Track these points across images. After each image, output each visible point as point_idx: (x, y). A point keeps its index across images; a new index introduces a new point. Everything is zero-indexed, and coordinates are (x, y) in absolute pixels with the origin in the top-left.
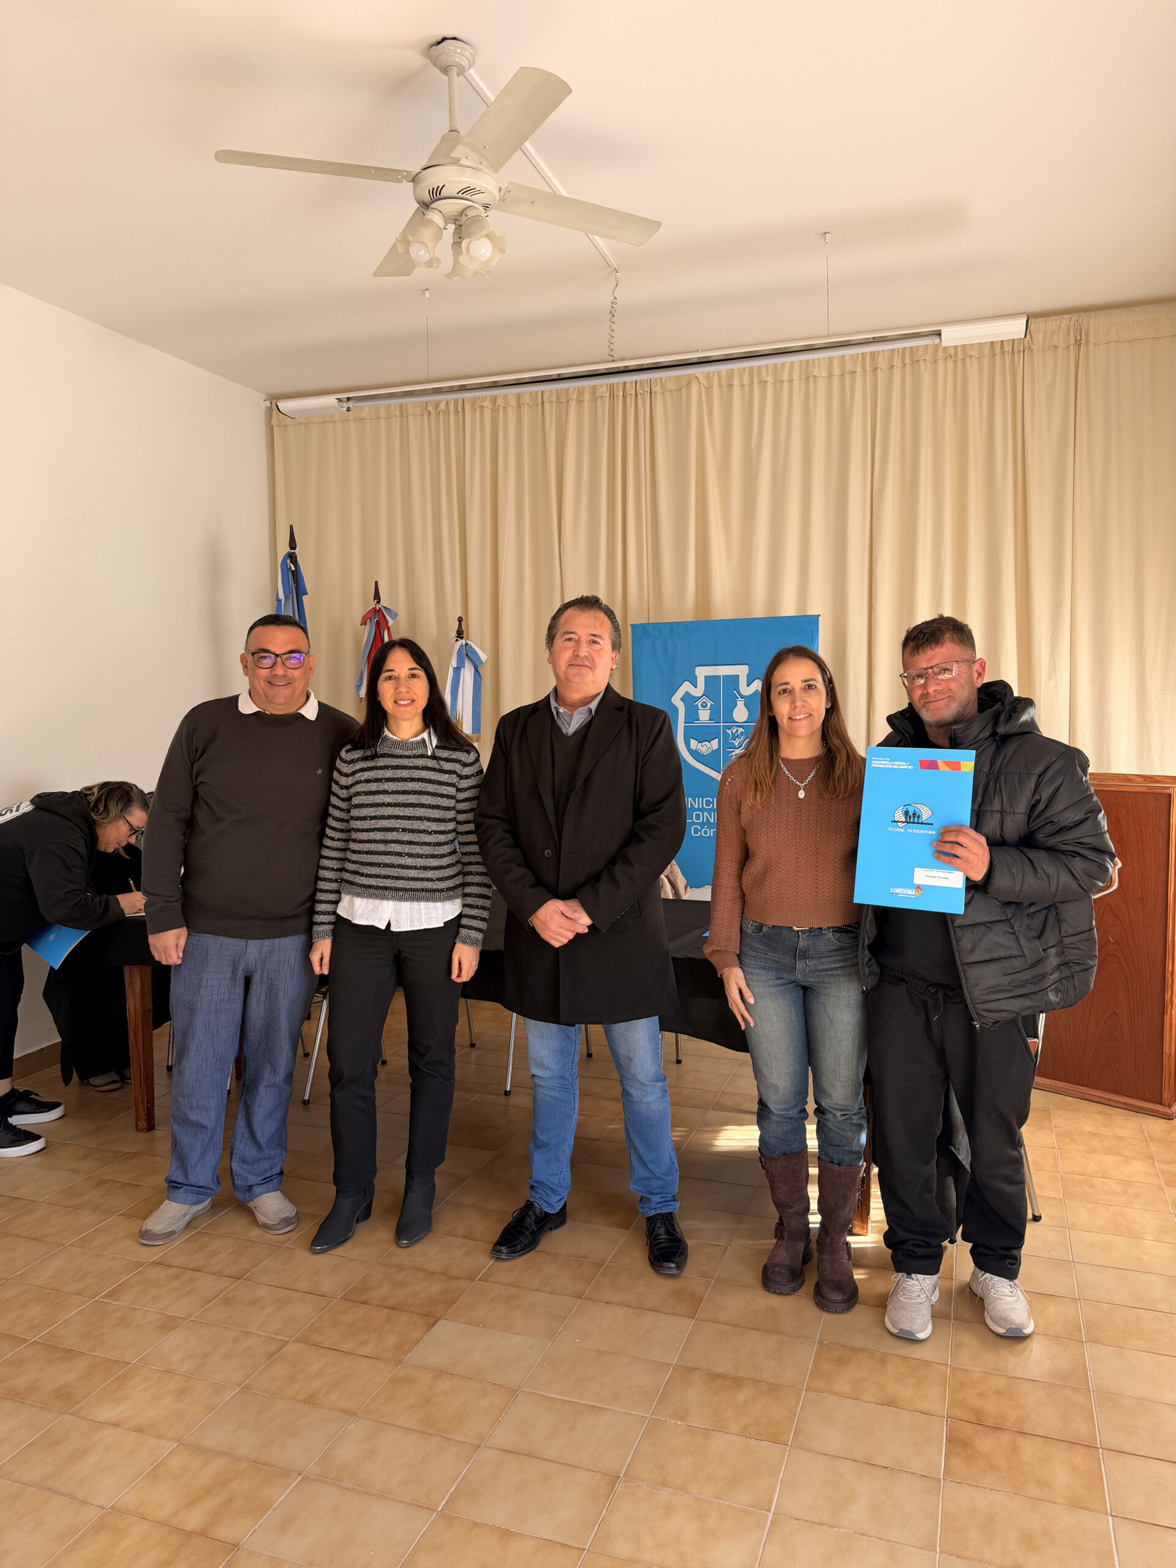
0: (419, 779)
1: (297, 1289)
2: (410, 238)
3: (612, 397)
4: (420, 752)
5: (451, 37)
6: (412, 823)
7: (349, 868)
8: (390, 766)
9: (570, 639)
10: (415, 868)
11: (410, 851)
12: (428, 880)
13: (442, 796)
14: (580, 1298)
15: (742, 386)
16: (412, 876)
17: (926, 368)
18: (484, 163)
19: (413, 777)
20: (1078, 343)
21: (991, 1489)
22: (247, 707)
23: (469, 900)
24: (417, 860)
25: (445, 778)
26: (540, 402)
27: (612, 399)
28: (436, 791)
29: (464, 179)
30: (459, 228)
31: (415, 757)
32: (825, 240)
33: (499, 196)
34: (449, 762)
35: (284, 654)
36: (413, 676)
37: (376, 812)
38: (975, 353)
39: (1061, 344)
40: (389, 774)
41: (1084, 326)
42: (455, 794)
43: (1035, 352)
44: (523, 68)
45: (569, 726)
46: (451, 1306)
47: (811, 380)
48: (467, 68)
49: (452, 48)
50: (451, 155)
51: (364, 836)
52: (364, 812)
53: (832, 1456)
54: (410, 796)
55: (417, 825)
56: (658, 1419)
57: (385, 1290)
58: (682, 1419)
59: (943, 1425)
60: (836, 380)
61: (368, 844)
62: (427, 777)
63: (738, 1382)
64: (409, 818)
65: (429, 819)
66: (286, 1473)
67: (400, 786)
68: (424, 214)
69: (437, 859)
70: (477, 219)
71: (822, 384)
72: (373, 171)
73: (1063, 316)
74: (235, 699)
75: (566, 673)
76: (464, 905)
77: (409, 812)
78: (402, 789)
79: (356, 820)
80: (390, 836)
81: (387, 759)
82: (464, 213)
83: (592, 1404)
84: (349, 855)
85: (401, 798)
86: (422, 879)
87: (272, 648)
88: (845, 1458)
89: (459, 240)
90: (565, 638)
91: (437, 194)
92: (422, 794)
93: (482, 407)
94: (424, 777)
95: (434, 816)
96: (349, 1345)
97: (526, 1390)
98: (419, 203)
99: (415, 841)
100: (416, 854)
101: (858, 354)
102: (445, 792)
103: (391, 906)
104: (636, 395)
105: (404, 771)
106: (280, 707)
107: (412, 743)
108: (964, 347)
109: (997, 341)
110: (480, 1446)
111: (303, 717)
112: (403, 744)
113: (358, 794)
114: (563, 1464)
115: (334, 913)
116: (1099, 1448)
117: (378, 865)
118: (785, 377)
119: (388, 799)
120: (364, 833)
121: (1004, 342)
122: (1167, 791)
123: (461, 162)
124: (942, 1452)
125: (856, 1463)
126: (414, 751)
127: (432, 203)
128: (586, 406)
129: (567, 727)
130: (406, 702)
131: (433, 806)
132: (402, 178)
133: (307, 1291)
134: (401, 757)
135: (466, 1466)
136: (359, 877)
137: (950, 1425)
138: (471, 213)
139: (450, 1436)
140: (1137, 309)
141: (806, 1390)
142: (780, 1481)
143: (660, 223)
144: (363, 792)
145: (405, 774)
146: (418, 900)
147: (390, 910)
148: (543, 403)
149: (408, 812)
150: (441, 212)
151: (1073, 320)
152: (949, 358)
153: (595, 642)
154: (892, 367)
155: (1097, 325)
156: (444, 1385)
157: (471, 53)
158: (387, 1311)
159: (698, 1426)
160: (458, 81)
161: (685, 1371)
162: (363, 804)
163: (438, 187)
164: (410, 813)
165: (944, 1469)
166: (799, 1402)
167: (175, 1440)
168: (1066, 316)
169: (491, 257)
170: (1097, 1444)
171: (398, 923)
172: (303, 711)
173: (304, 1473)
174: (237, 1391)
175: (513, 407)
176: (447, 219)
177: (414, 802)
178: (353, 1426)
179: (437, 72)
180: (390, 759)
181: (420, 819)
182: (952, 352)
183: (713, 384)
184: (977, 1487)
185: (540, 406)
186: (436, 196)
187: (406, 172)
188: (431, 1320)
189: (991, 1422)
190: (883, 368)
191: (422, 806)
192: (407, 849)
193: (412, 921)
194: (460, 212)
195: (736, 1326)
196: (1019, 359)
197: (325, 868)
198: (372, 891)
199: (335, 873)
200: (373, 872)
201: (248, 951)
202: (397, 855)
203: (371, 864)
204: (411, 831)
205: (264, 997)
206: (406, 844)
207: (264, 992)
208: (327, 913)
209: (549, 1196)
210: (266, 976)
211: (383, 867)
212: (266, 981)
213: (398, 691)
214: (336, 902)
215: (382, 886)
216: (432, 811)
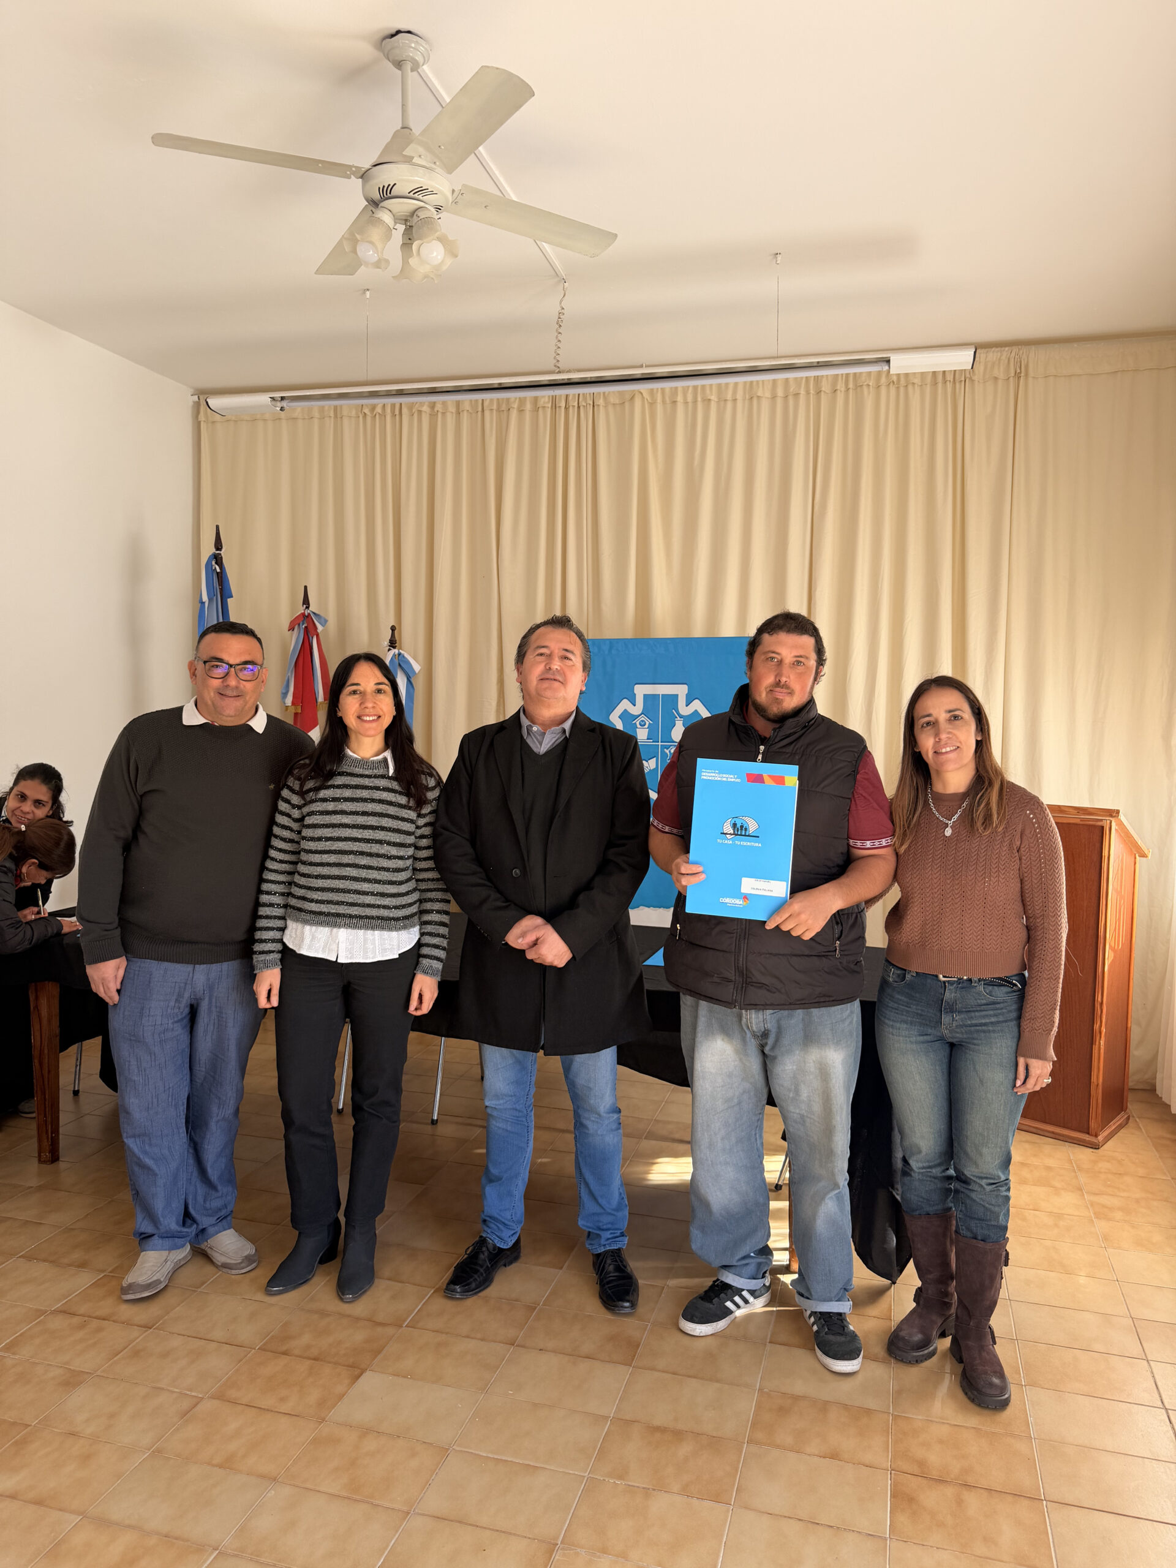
0: (380, 800)
1: (211, 1339)
2: (358, 237)
3: (554, 407)
4: (381, 772)
5: (406, 30)
6: (371, 847)
7: (296, 894)
8: (349, 785)
9: (541, 654)
10: (372, 894)
11: (367, 877)
12: (385, 907)
13: (403, 819)
14: (513, 1345)
15: (686, 403)
16: (368, 902)
17: (869, 393)
18: (438, 163)
19: (374, 798)
20: (1018, 376)
21: (937, 1548)
22: (192, 718)
23: (429, 928)
24: (374, 885)
26: (480, 409)
27: (554, 410)
28: (397, 815)
29: (416, 178)
30: (409, 230)
31: (376, 777)
32: (776, 261)
33: (453, 198)
35: (239, 665)
36: (379, 691)
37: (332, 833)
38: (917, 381)
39: (1002, 376)
40: (348, 793)
41: (1024, 360)
42: (415, 818)
43: (976, 383)
44: (485, 66)
45: (541, 745)
46: (376, 1356)
47: (755, 401)
48: (421, 64)
49: (407, 42)
50: (404, 153)
51: (317, 858)
52: (319, 832)
53: (777, 1515)
56: (596, 1479)
57: (306, 1339)
58: (620, 1478)
59: (887, 1479)
60: (779, 402)
61: (319, 867)
62: (389, 799)
63: (678, 1435)
64: (368, 841)
65: (389, 843)
66: (200, 1548)
67: (358, 808)
68: (373, 213)
69: (395, 886)
70: (428, 221)
71: (765, 405)
72: (320, 165)
73: (1003, 349)
74: (179, 711)
75: (536, 689)
76: (422, 934)
79: (309, 840)
80: (346, 859)
81: (346, 778)
82: (415, 214)
83: (527, 1462)
84: (297, 879)
86: (379, 906)
87: (226, 657)
88: (789, 1517)
89: (409, 241)
90: (537, 653)
91: (387, 192)
92: (382, 816)
93: (420, 412)
94: (385, 799)
96: (268, 1402)
97: (458, 1449)
98: (367, 201)
99: (373, 864)
100: (374, 879)
101: (802, 378)
102: (406, 816)
103: (342, 934)
104: (579, 407)
105: (363, 791)
106: (229, 719)
107: (373, 762)
108: (907, 375)
109: (939, 371)
110: (409, 1513)
111: (251, 728)
112: (363, 763)
113: (312, 813)
114: (497, 1531)
115: (281, 941)
116: (1043, 1500)
117: (330, 890)
118: (729, 397)
119: (346, 820)
120: (317, 855)
121: (946, 372)
122: (1100, 824)
123: (414, 161)
124: (887, 1505)
125: (801, 1522)
126: (374, 770)
127: (382, 201)
128: (528, 416)
129: (539, 746)
130: (371, 718)
131: (393, 828)
132: (351, 174)
133: (223, 1341)
134: (362, 776)
135: (395, 1535)
136: (307, 903)
137: (894, 1479)
138: (422, 214)
139: (377, 1502)
140: (1076, 345)
141: (748, 1443)
142: (723, 1544)
143: (616, 235)
144: (319, 811)
145: (365, 794)
146: (374, 928)
148: (483, 410)
149: (368, 834)
150: (391, 211)
151: (1012, 353)
152: (891, 384)
153: (566, 658)
154: (836, 390)
155: (1036, 359)
156: (371, 1444)
157: (426, 49)
158: (308, 1362)
159: (638, 1485)
160: (412, 76)
161: (624, 1424)
162: (317, 824)
163: (389, 185)
164: (370, 835)
165: (890, 1526)
166: (740, 1457)
167: (79, 1513)
168: (1006, 349)
169: (443, 261)
170: (1041, 1496)
171: (351, 953)
172: (252, 723)
173: (220, 1548)
174: (146, 1456)
175: (452, 413)
176: (397, 219)
177: (374, 824)
178: (273, 1492)
179: (390, 65)
180: (349, 778)
181: (380, 842)
182: (895, 378)
183: (656, 400)
184: (923, 1545)
185: (480, 414)
186: (387, 194)
187: (356, 167)
188: (357, 1372)
189: (935, 1474)
190: (827, 391)
191: (383, 829)
192: (364, 873)
193: (365, 951)
194: (411, 213)
195: (674, 1374)
196: (960, 388)
197: (268, 893)
198: (322, 918)
199: (281, 897)
200: (324, 898)
201: (195, 977)
202: (353, 880)
203: (323, 890)
204: (370, 855)
205: (212, 1027)
206: (363, 868)
207: (212, 1022)
208: (273, 941)
209: (502, 1231)
210: (214, 1004)
211: (336, 892)
212: (214, 1009)
213: (363, 706)
214: (283, 930)
215: (334, 913)
216: (393, 835)
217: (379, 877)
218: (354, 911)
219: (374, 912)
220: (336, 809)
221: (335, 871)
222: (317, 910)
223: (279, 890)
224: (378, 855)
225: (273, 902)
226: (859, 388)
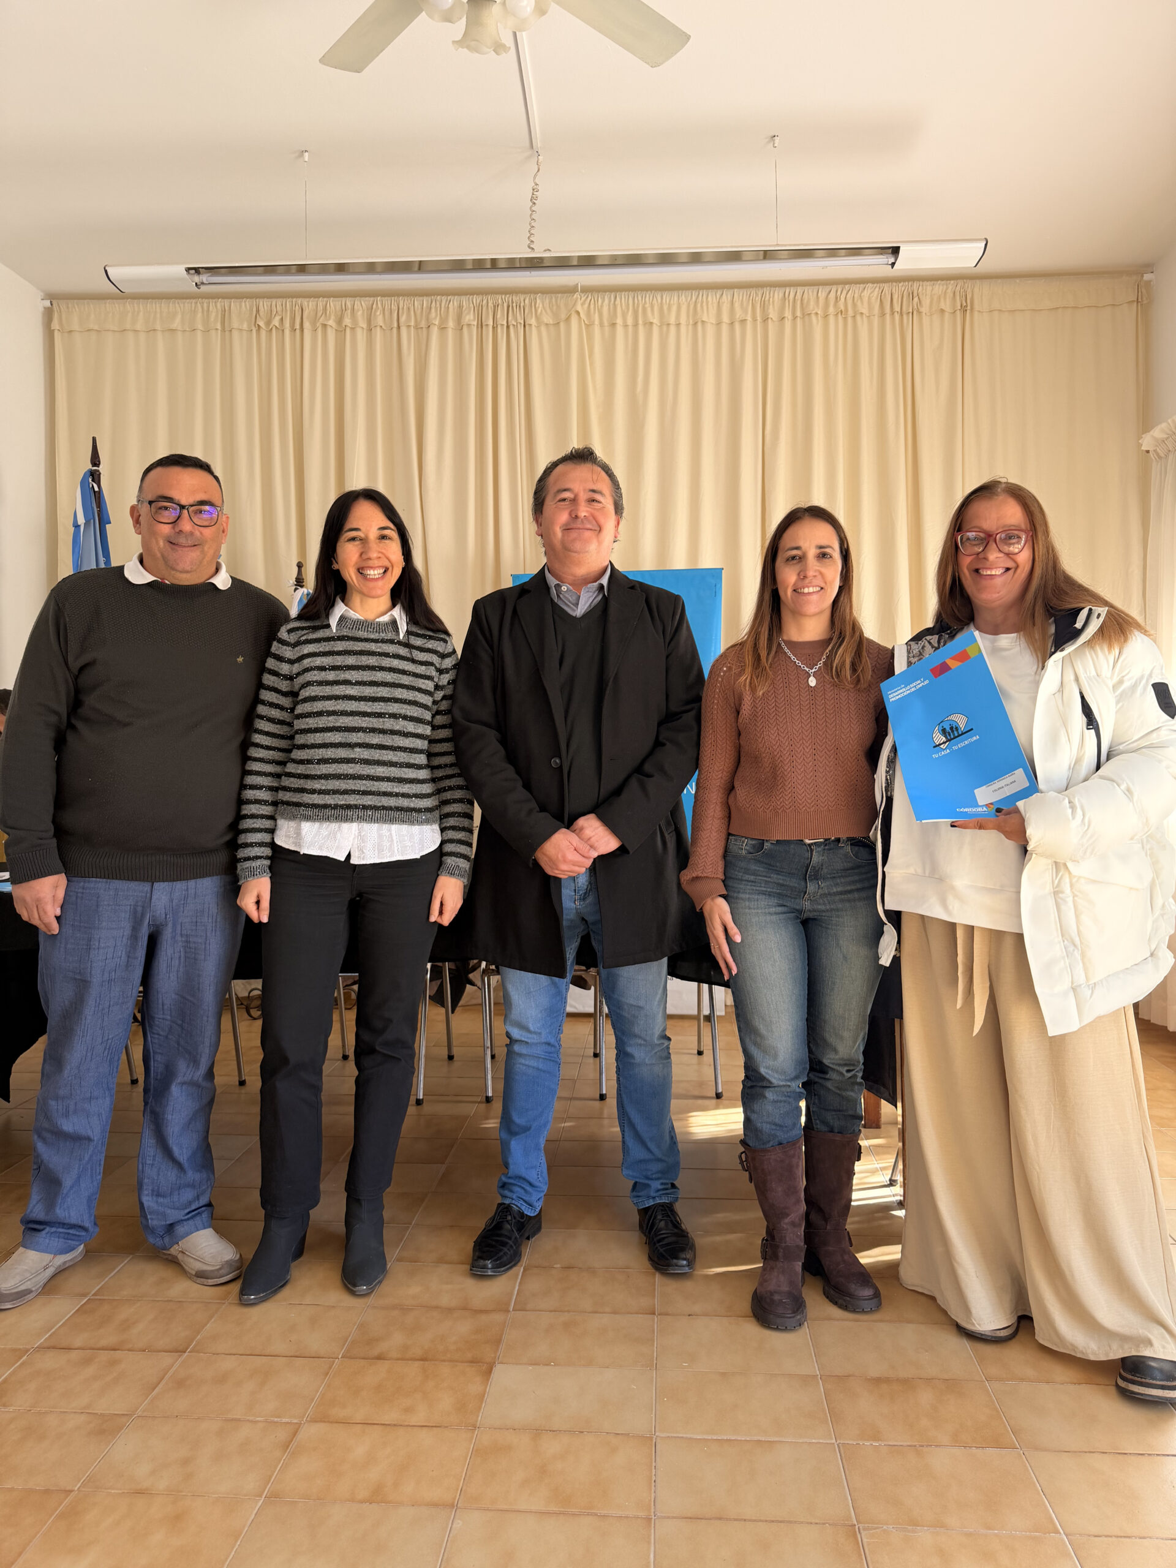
0: (390, 668)
3: (480, 326)
4: (390, 635)
7: (291, 785)
9: (563, 500)
11: (381, 758)
12: (404, 795)
16: (382, 791)
17: (817, 322)
19: (383, 665)
20: (963, 309)
22: (136, 576)
24: (390, 769)
25: (421, 670)
26: (395, 325)
27: (480, 329)
28: (413, 684)
31: (383, 641)
32: (774, 144)
34: (424, 652)
35: (192, 506)
36: (383, 536)
37: (335, 706)
39: (948, 308)
40: (351, 660)
41: (969, 293)
43: (924, 315)
45: (576, 607)
47: (699, 325)
54: (381, 689)
55: (389, 724)
60: (725, 328)
62: (401, 668)
64: (379, 715)
65: (405, 718)
67: (367, 676)
69: (413, 770)
73: (949, 282)
74: (120, 569)
75: (562, 543)
77: (378, 707)
78: (369, 679)
80: (355, 738)
81: (348, 643)
85: (368, 691)
86: (397, 795)
90: (558, 498)
93: (325, 326)
94: (397, 667)
95: (412, 714)
99: (387, 744)
103: (354, 829)
104: (508, 327)
105: (370, 657)
106: (185, 575)
107: (379, 624)
111: (214, 587)
112: (367, 625)
113: (309, 684)
115: (273, 845)
117: (338, 777)
126: (381, 634)
128: (450, 333)
129: (574, 608)
130: (376, 572)
131: (410, 701)
134: (367, 640)
144: (316, 682)
145: (372, 661)
146: (392, 821)
147: (353, 836)
148: (399, 327)
151: (958, 288)
152: (839, 314)
153: (594, 500)
154: (783, 318)
155: (980, 293)
162: (317, 696)
164: (382, 709)
168: (952, 282)
171: (363, 853)
172: (215, 580)
175: (363, 328)
177: (386, 696)
183: (594, 322)
185: (395, 331)
190: (774, 319)
191: (397, 700)
192: (376, 755)
193: (381, 850)
196: (908, 319)
197: (253, 787)
198: (328, 812)
199: (269, 792)
200: (330, 787)
201: (154, 897)
202: (364, 764)
203: (326, 777)
204: (383, 732)
205: (177, 961)
206: (375, 748)
207: (177, 955)
208: (261, 844)
209: (530, 1194)
210: (178, 931)
211: (344, 779)
212: (179, 938)
213: (364, 556)
214: (272, 831)
215: (343, 805)
216: (409, 707)
217: (395, 759)
218: (368, 800)
219: (392, 802)
220: (338, 679)
221: (342, 753)
222: (321, 802)
223: (266, 784)
224: (393, 732)
225: (260, 798)
226: (806, 317)
